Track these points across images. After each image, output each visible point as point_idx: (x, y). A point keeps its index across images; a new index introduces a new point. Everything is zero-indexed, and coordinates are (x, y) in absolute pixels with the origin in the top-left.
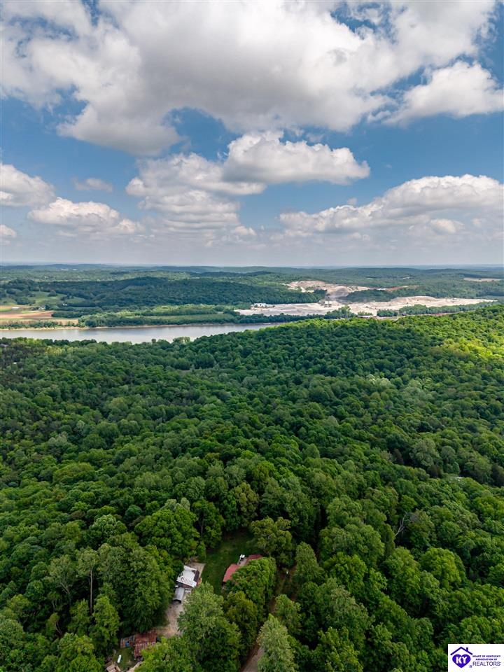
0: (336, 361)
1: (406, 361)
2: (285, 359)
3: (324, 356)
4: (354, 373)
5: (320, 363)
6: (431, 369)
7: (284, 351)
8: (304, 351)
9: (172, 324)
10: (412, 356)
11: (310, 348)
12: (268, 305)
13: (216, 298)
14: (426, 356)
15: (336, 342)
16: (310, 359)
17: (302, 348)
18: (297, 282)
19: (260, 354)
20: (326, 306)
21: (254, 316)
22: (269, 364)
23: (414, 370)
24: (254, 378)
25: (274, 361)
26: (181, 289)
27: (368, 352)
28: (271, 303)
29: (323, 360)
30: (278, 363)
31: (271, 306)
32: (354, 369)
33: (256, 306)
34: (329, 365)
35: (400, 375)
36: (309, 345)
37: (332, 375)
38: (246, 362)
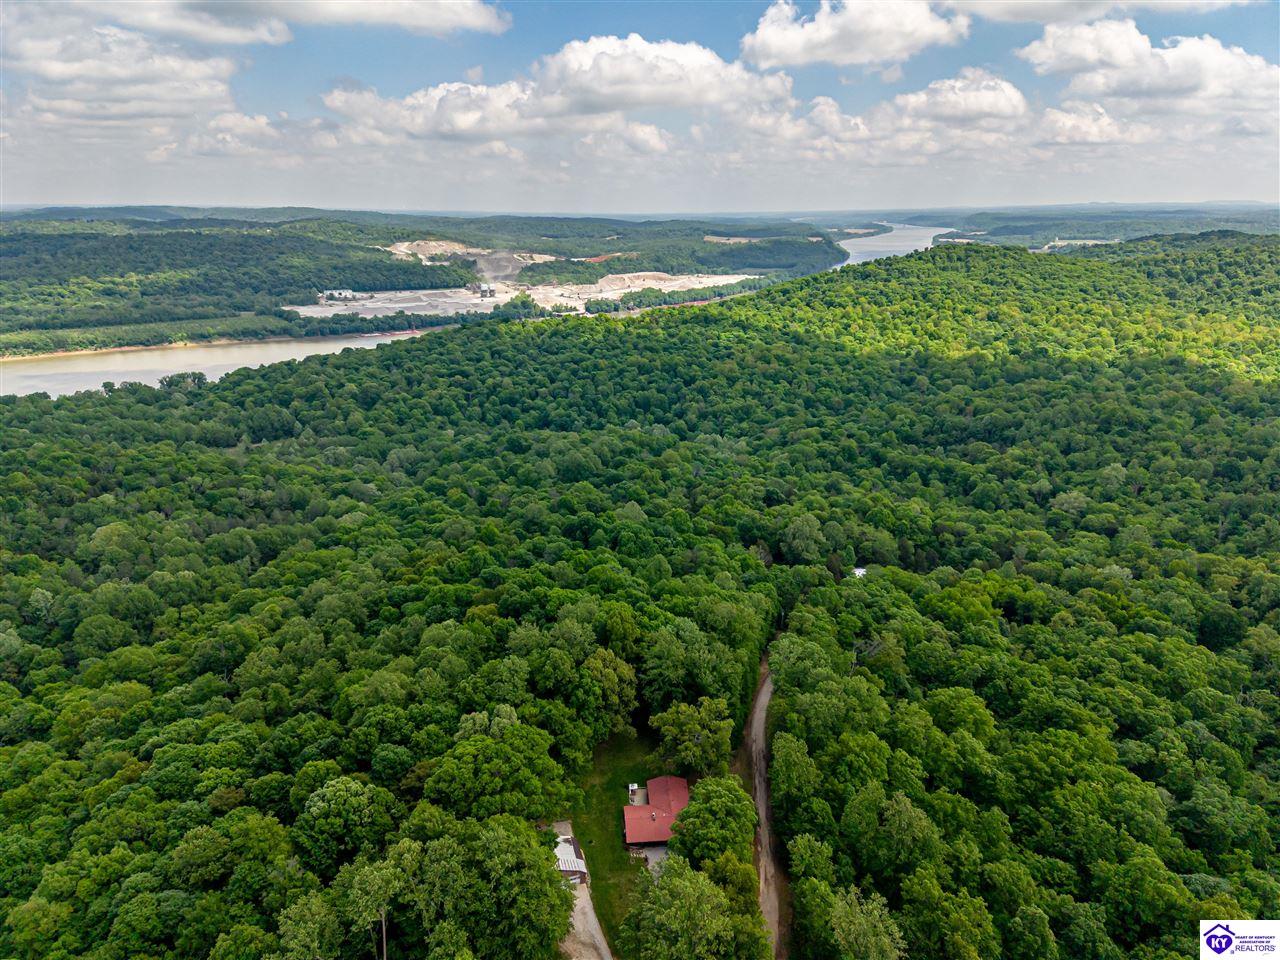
0: (564, 402)
1: (685, 390)
2: (460, 407)
3: (537, 394)
4: (603, 421)
5: (533, 408)
6: (729, 400)
7: (455, 391)
8: (495, 386)
9: (128, 344)
10: (693, 380)
11: (507, 380)
12: (358, 295)
13: (225, 279)
14: (715, 377)
15: (553, 364)
16: (512, 402)
17: (490, 381)
18: (407, 244)
19: (405, 400)
20: (484, 294)
21: (337, 318)
22: (428, 420)
23: (702, 404)
24: (411, 451)
25: (437, 412)
26: (125, 262)
27: (618, 380)
28: (363, 289)
29: (539, 402)
30: (448, 414)
31: (365, 295)
32: (601, 413)
33: (331, 297)
34: (554, 411)
35: (680, 415)
36: (503, 374)
37: (563, 427)
38: (376, 420)
